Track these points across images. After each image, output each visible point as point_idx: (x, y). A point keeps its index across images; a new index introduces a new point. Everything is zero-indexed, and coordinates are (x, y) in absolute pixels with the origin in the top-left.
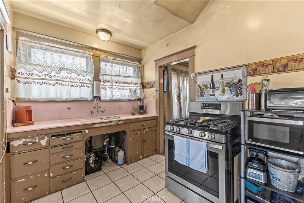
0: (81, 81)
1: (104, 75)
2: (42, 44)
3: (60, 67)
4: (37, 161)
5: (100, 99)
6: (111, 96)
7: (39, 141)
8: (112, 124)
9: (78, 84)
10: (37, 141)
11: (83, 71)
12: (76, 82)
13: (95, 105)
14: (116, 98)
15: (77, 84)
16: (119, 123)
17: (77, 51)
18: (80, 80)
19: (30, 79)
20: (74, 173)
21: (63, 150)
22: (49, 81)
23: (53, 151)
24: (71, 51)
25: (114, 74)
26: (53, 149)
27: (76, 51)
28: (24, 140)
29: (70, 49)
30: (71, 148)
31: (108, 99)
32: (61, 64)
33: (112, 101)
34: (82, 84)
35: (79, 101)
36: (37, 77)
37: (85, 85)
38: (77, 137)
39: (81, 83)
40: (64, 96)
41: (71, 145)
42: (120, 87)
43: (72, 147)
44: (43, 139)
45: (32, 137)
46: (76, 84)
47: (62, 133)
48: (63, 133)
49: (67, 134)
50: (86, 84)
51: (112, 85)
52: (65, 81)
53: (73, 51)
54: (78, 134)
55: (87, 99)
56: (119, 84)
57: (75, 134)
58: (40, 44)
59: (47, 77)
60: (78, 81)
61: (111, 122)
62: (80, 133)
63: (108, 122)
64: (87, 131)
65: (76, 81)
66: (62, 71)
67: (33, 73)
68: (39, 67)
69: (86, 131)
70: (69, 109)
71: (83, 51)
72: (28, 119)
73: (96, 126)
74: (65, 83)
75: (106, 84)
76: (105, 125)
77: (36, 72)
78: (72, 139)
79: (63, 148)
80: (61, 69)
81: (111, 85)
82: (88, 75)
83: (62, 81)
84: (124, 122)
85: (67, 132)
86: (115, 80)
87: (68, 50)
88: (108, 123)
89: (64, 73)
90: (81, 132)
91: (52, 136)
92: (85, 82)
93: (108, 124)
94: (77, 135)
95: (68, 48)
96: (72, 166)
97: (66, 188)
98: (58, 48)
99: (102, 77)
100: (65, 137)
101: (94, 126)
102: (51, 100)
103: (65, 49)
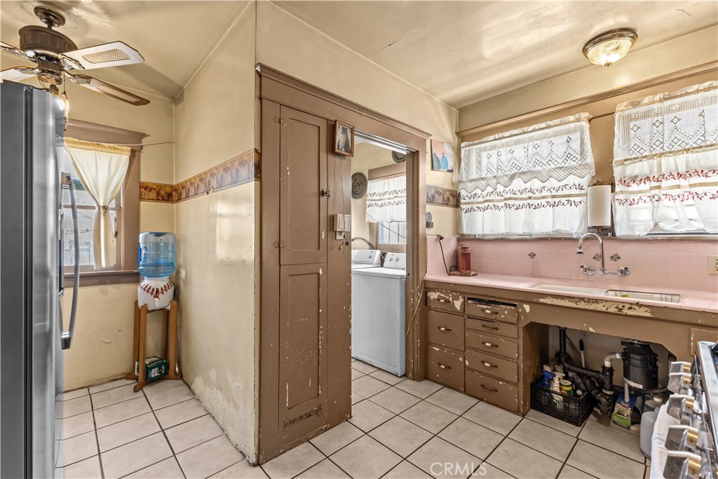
0: (554, 193)
1: (626, 163)
2: (486, 142)
3: (513, 172)
4: (450, 330)
5: (614, 235)
6: (652, 224)
7: (453, 300)
8: (600, 307)
9: (550, 200)
10: (450, 300)
11: (561, 168)
12: (544, 197)
13: (581, 251)
14: (684, 231)
15: (546, 200)
16: (625, 311)
17: (545, 126)
18: (552, 190)
19: (472, 203)
20: (501, 383)
21: (483, 329)
22: (496, 204)
23: (470, 323)
24: (533, 131)
25: (676, 148)
26: (470, 320)
27: (542, 127)
28: (438, 294)
29: (531, 129)
30: (495, 332)
31: (641, 232)
32: (514, 165)
33: (656, 240)
34: (557, 200)
35: (553, 239)
36: (481, 199)
37: (563, 200)
38: (505, 312)
39: (553, 197)
40: (519, 229)
41: (495, 325)
42: (700, 190)
43: (497, 329)
44: (458, 299)
45: (446, 293)
46: (543, 202)
47: (481, 298)
48: (483, 298)
49: (489, 303)
50: (568, 199)
51: (659, 187)
52: (521, 199)
53: (536, 130)
54: (509, 307)
55: (572, 234)
56: (695, 180)
57: (504, 306)
58: (483, 142)
59: (492, 197)
60: (549, 193)
61: (596, 301)
62: (512, 308)
63: (582, 299)
64: (527, 308)
65: (545, 193)
66: (514, 181)
67: (476, 194)
68: (482, 181)
69: (525, 306)
70: (532, 255)
71: (559, 120)
72: (465, 267)
73: (548, 301)
74: (521, 203)
75: (634, 187)
76: (572, 305)
77: (478, 191)
78: (497, 313)
79: (483, 326)
80: (512, 177)
81: (651, 189)
82: (570, 174)
83: (516, 199)
84: (652, 313)
85: (490, 299)
86: (677, 169)
87: (528, 132)
88: (585, 302)
89: (518, 184)
90: (515, 306)
91: (469, 299)
92: (566, 192)
93: (582, 305)
94: (507, 309)
95: (525, 129)
96: (496, 366)
97: (487, 402)
98: (509, 137)
99: (620, 168)
100: (485, 307)
101: (542, 300)
102: (500, 237)
103: (521, 134)
